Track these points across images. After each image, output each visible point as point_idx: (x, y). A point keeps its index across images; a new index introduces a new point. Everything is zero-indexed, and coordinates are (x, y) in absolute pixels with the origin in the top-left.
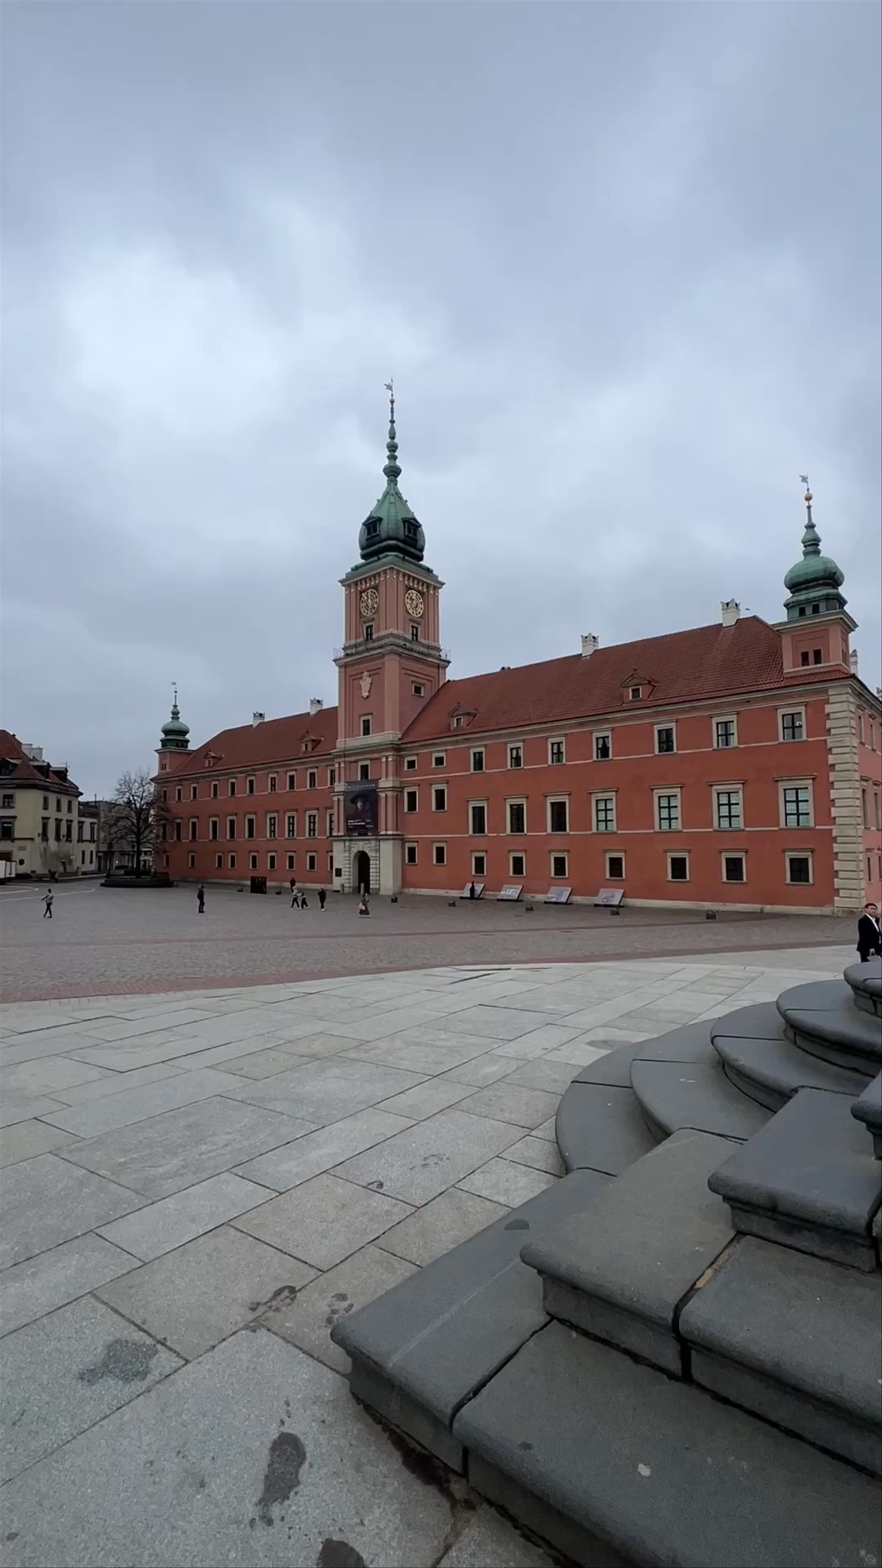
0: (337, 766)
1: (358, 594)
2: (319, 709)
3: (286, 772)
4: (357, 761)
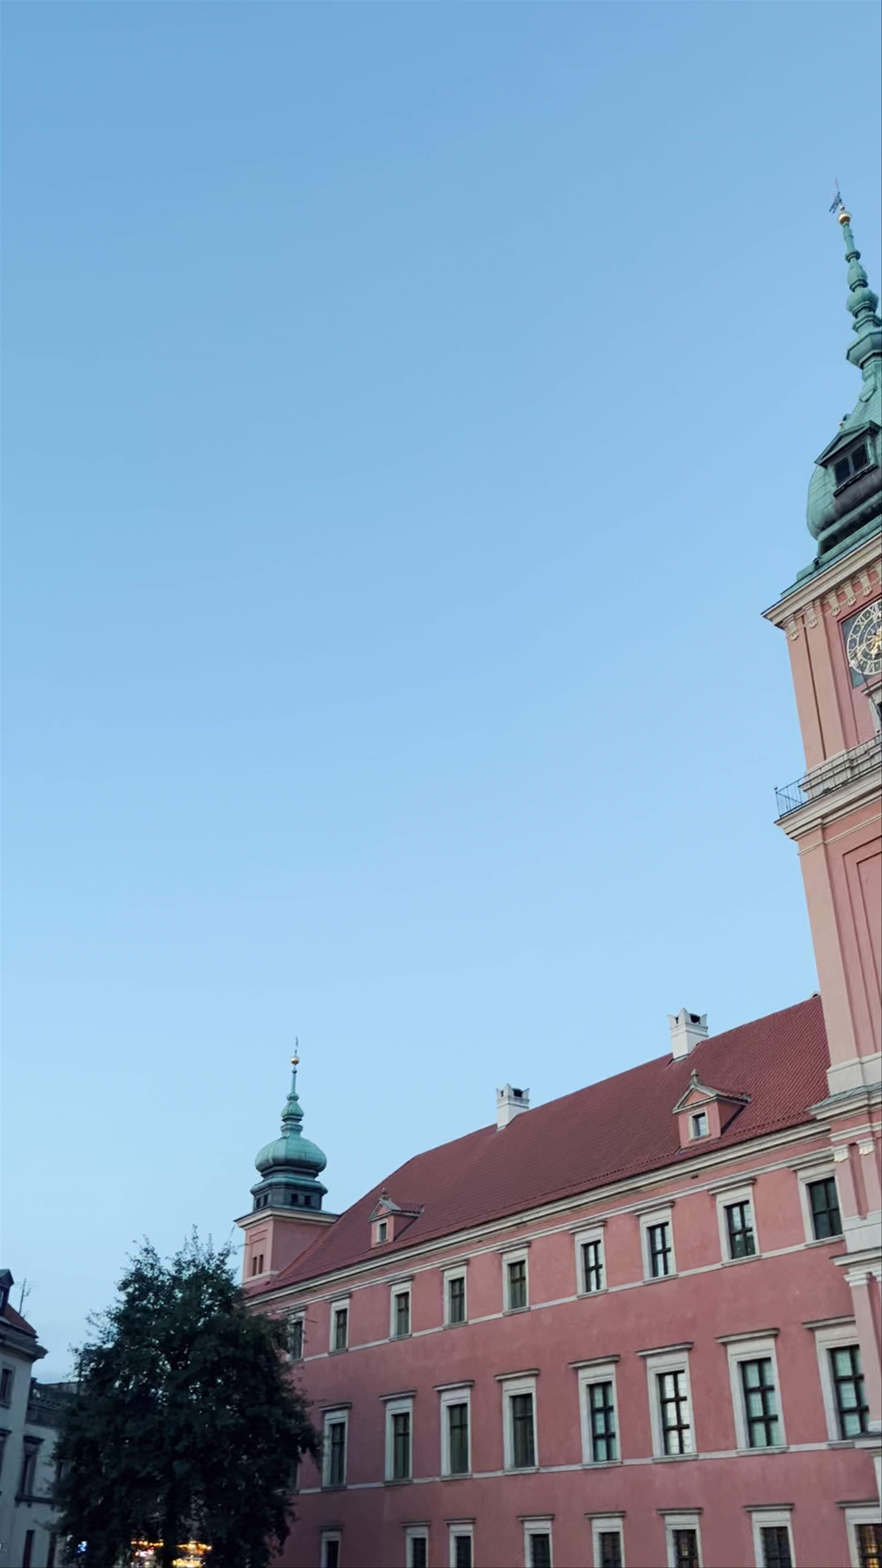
0: (841, 1155)
1: (834, 629)
2: (701, 1039)
3: (637, 1216)
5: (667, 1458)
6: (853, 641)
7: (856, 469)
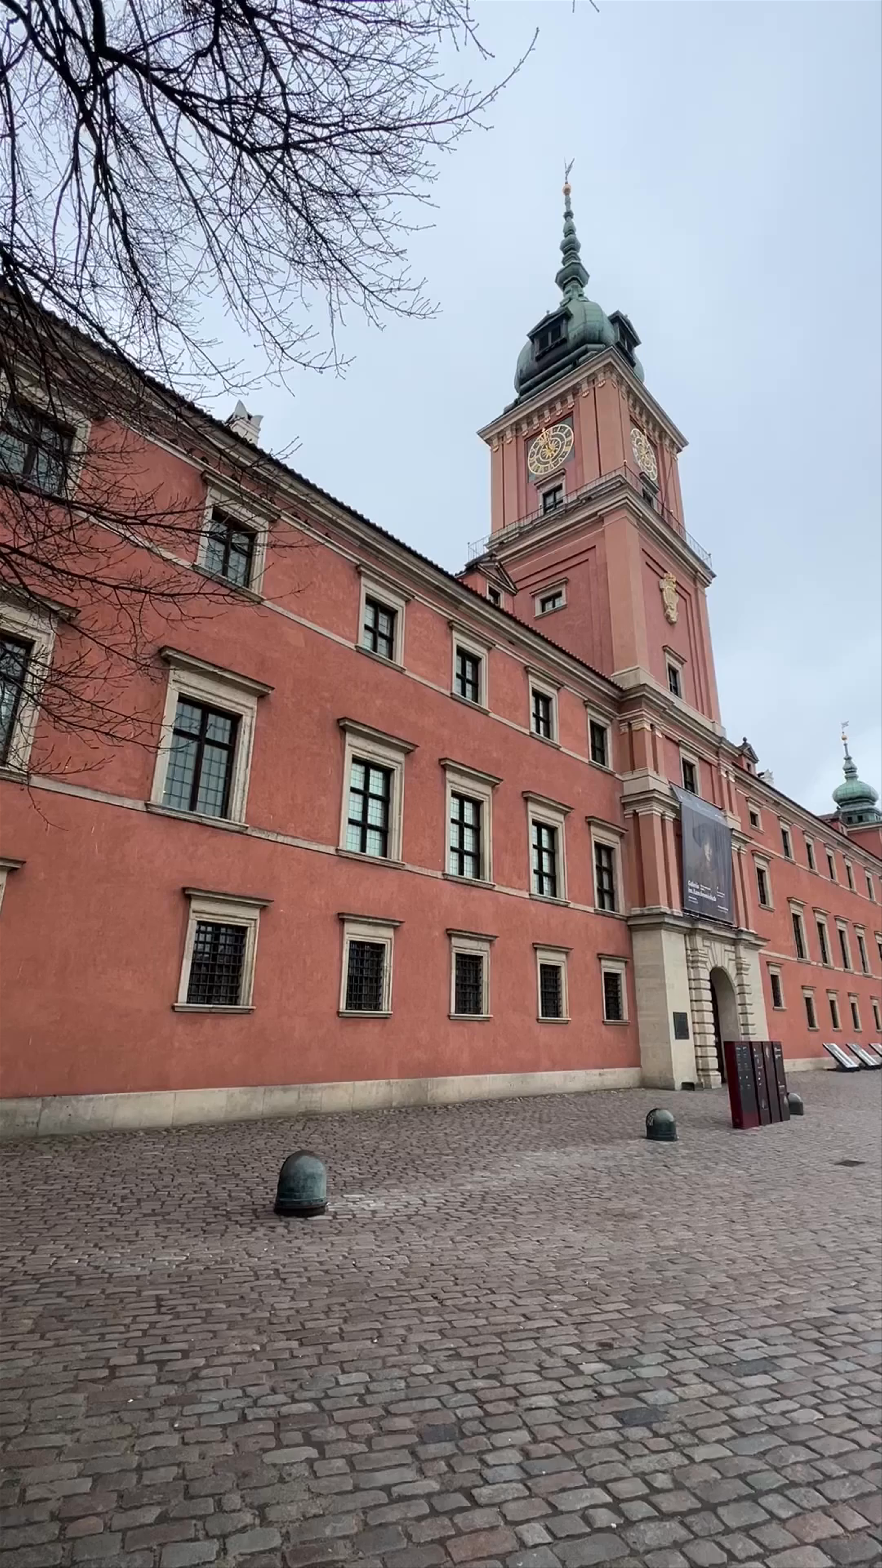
3: (449, 625)
4: (678, 744)
5: (460, 879)
6: (533, 453)
7: (553, 341)
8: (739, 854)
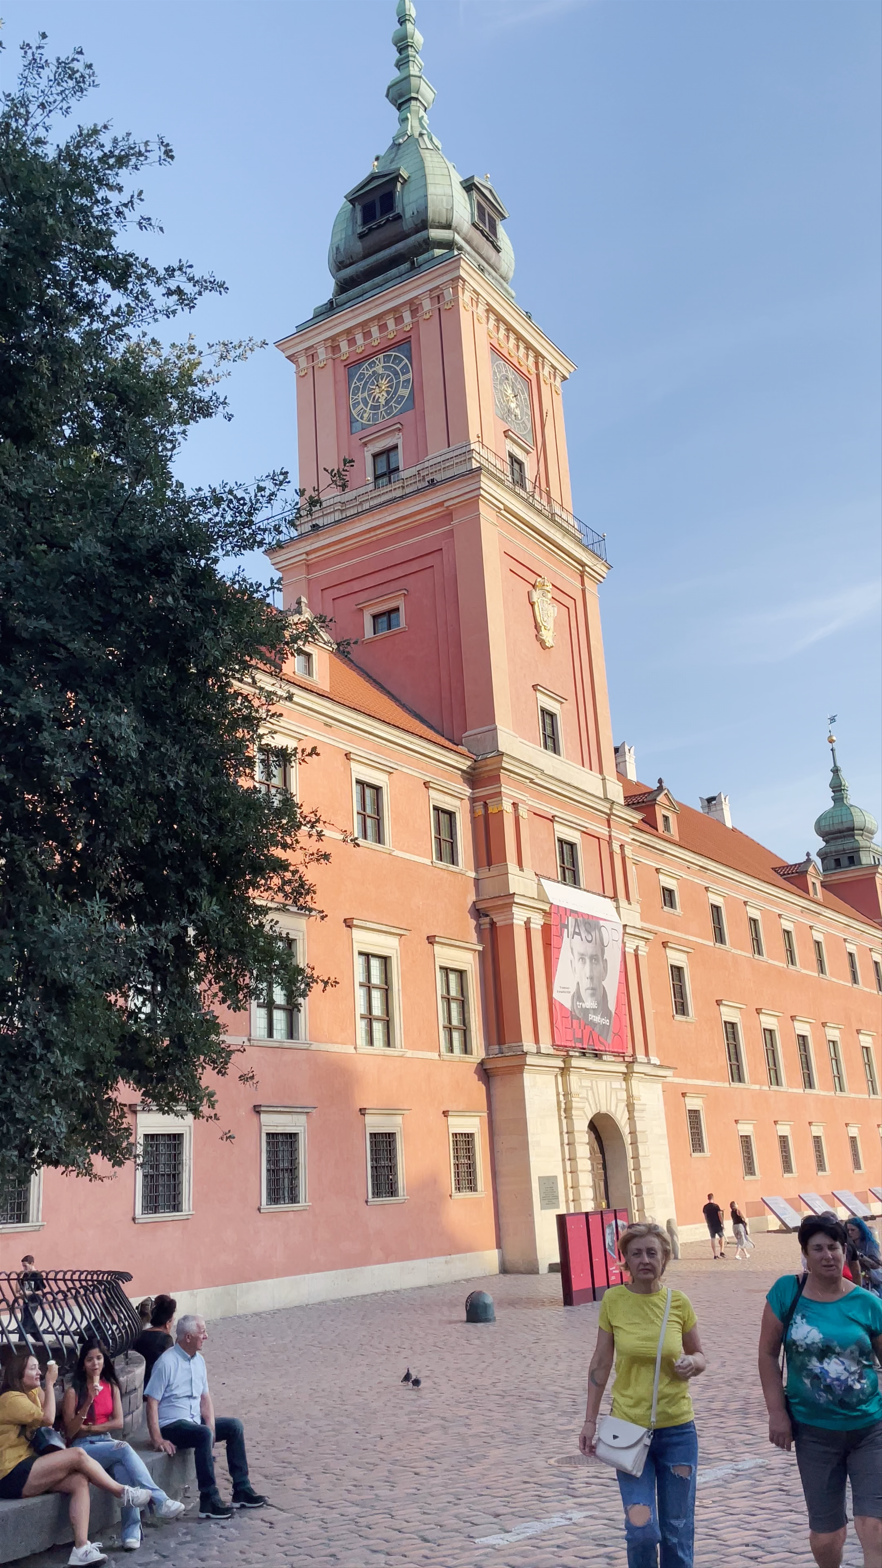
4: (552, 819)
5: (270, 1043)
6: (357, 388)
7: (383, 213)
8: (636, 956)
